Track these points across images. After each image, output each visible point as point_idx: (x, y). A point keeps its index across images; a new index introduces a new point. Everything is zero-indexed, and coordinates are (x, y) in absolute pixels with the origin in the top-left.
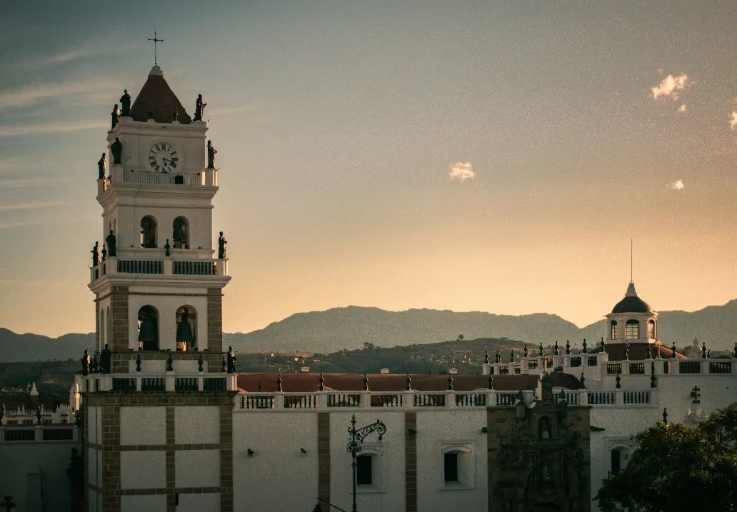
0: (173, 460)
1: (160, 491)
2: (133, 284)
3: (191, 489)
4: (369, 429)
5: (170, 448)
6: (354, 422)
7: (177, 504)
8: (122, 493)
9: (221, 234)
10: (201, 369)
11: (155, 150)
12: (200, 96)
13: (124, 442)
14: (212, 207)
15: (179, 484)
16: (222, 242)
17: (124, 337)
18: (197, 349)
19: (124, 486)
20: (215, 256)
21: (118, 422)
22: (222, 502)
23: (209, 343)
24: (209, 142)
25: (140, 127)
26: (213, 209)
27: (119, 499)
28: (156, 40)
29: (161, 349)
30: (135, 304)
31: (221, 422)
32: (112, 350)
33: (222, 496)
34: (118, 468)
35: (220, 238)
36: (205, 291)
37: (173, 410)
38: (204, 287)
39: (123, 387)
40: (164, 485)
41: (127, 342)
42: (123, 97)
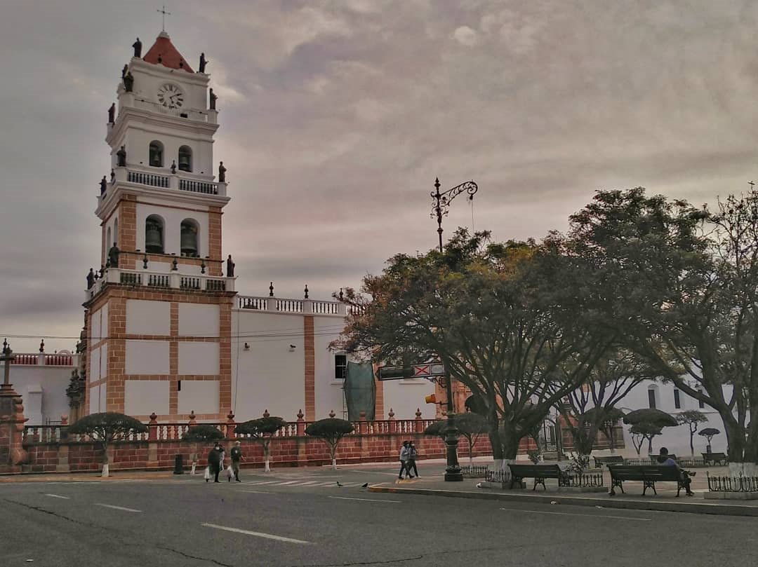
0: (176, 350)
1: (163, 377)
2: (142, 194)
3: (193, 376)
4: (457, 190)
5: (174, 339)
6: (437, 185)
7: (179, 389)
8: (126, 378)
9: (221, 163)
10: (203, 272)
11: (163, 89)
12: (203, 54)
13: (129, 331)
14: (213, 142)
15: (182, 371)
16: (222, 170)
17: (132, 239)
18: (199, 256)
19: (128, 372)
20: (217, 180)
21: (124, 313)
22: (221, 389)
23: (210, 252)
24: (211, 90)
25: (149, 68)
26: (214, 144)
27: (124, 384)
28: (164, 12)
29: (166, 253)
30: (142, 213)
31: (221, 318)
32: (120, 249)
33: (221, 384)
34: (123, 354)
35: (220, 167)
36: (207, 209)
37: (177, 306)
38: (207, 205)
39: (130, 282)
40: (167, 372)
41: (134, 244)
42: (136, 43)
